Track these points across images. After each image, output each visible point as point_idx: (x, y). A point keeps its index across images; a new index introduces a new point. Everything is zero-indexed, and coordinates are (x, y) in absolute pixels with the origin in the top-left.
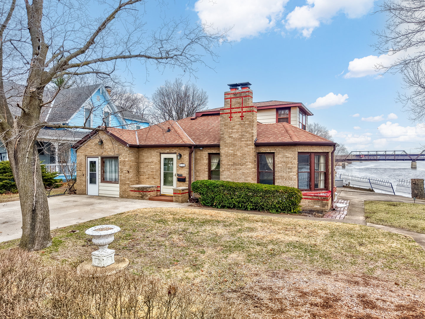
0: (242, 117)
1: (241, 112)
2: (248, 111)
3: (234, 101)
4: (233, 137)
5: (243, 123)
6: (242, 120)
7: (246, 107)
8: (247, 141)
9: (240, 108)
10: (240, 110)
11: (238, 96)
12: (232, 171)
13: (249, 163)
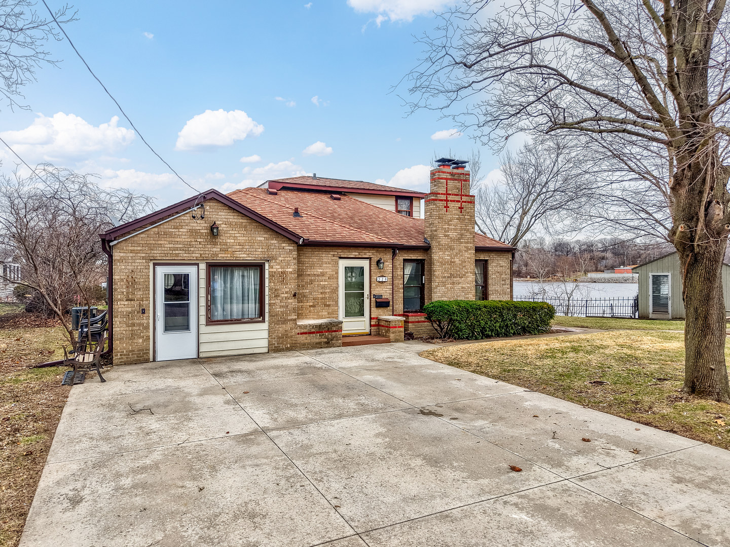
0: (461, 208)
1: (460, 202)
2: (468, 202)
3: (450, 183)
4: (450, 236)
5: (462, 217)
6: (461, 213)
7: (466, 196)
8: (467, 243)
9: (458, 195)
10: (458, 198)
11: (456, 177)
12: (448, 286)
13: (470, 275)
